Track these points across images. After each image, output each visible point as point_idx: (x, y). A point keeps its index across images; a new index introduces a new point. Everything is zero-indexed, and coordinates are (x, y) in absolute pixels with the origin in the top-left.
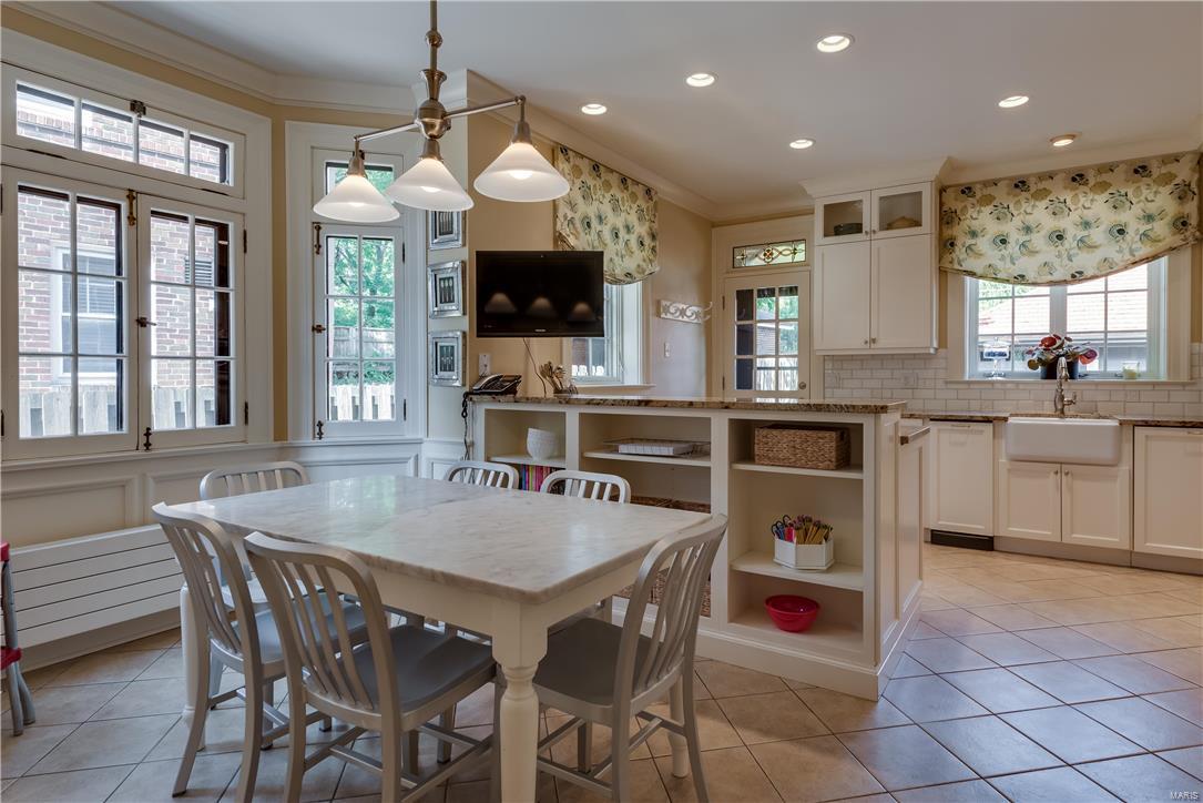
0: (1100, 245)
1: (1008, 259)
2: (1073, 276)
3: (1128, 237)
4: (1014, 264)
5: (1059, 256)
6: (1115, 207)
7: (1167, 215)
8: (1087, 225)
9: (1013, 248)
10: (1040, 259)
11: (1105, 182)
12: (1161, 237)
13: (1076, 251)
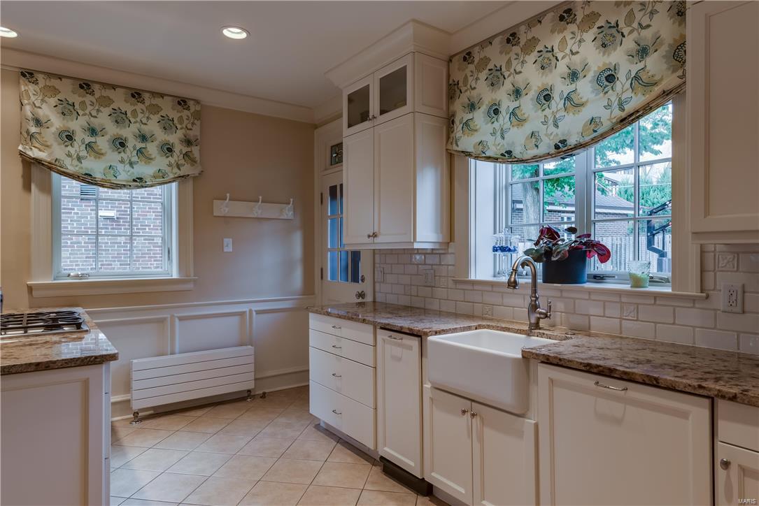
0: (587, 101)
1: (498, 134)
2: (557, 147)
3: (618, 85)
4: (503, 138)
5: (545, 123)
6: (604, 45)
7: (661, 44)
8: (574, 76)
9: (504, 118)
10: (528, 128)
11: (593, 13)
12: (657, 78)
13: (562, 113)
